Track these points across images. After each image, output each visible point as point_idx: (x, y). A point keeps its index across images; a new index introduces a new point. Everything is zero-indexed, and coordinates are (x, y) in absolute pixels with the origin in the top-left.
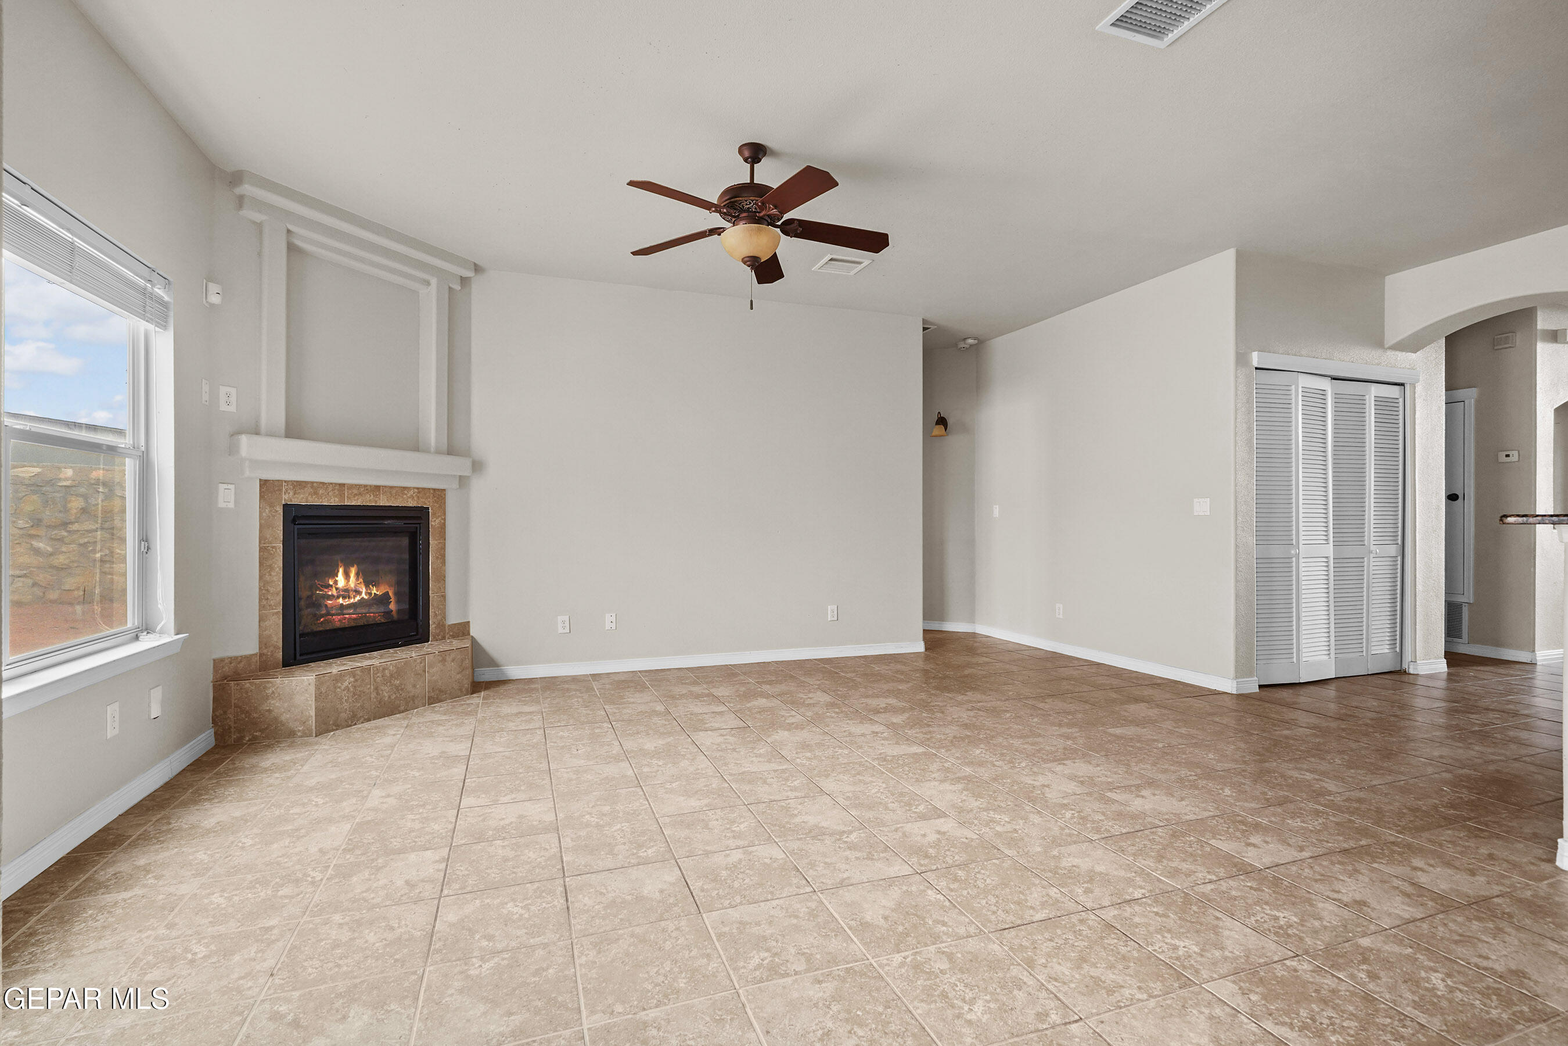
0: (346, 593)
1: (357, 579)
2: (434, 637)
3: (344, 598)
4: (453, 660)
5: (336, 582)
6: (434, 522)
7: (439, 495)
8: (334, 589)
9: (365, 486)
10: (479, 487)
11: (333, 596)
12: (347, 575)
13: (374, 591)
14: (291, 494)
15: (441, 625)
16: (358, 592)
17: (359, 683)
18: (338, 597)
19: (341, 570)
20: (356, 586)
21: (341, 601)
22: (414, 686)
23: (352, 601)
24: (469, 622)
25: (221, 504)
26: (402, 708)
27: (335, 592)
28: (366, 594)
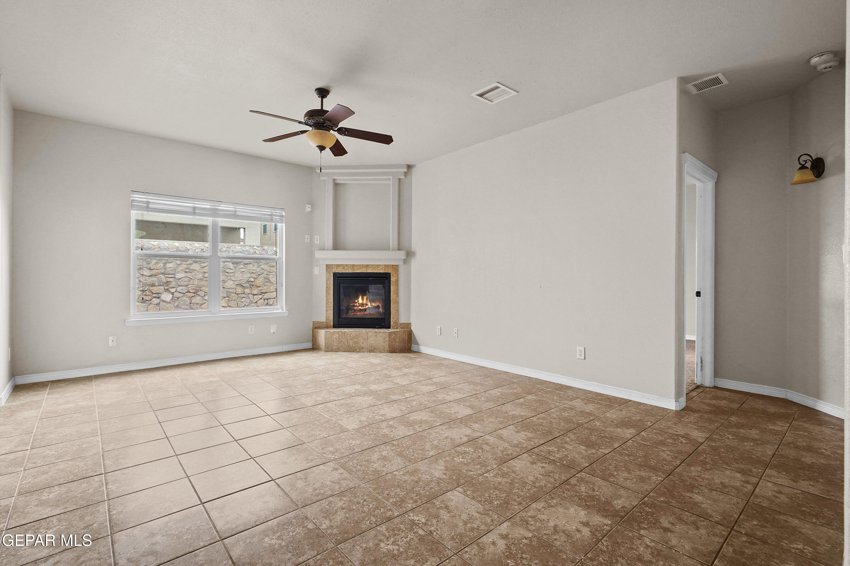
0: (362, 305)
1: (367, 300)
2: (393, 327)
3: (361, 306)
4: (381, 337)
5: (358, 301)
6: (393, 279)
7: (396, 268)
8: (357, 304)
9: (362, 265)
10: (415, 263)
11: (357, 306)
12: (363, 299)
13: (374, 304)
14: (336, 269)
15: (396, 323)
16: (367, 305)
17: (340, 337)
18: (359, 306)
19: (360, 297)
20: (366, 302)
21: (360, 307)
22: (363, 343)
23: (365, 308)
24: (410, 323)
25: (315, 273)
26: (358, 351)
27: (358, 304)
28: (370, 305)
